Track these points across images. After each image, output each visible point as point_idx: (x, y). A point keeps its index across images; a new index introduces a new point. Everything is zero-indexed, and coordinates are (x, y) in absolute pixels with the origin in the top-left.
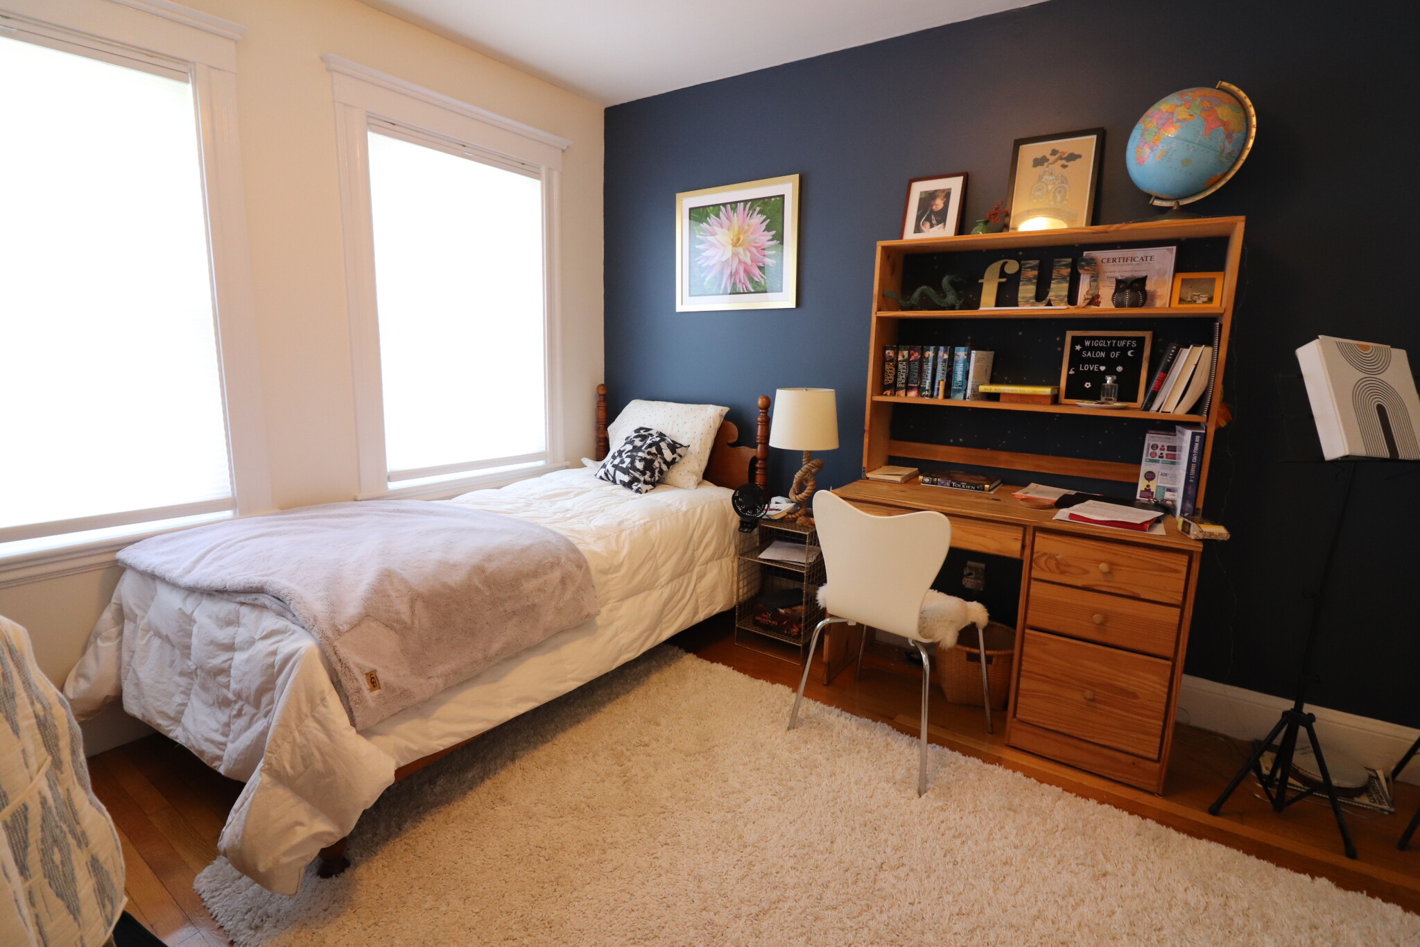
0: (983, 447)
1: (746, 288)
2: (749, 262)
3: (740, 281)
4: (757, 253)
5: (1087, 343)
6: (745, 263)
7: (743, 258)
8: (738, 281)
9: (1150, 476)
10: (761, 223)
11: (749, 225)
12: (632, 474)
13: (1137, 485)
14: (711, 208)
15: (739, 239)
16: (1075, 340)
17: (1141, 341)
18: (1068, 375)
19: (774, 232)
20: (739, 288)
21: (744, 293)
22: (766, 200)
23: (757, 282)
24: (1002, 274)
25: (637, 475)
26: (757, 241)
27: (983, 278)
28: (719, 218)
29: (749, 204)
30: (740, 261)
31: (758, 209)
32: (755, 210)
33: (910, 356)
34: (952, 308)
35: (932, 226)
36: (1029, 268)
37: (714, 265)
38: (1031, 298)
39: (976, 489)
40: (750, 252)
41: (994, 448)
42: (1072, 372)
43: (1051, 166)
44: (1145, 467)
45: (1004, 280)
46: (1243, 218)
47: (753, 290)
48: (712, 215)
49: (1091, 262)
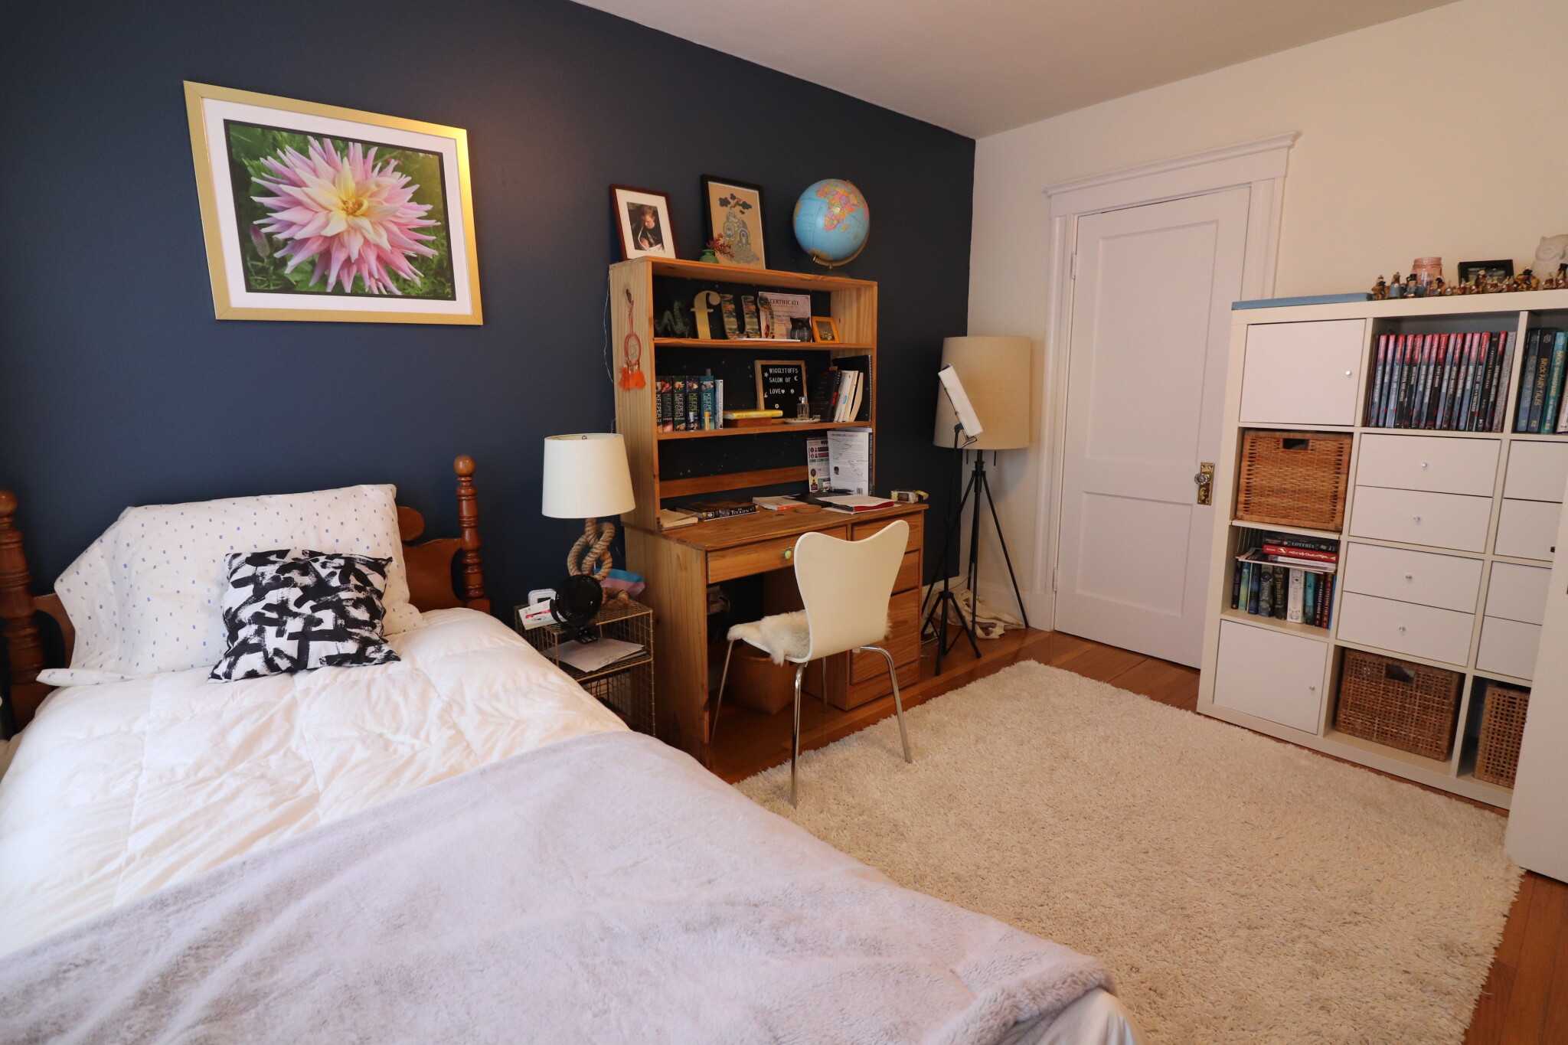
0: (707, 475)
1: (385, 287)
2: (385, 243)
3: (371, 275)
4: (401, 234)
5: (771, 371)
6: (377, 246)
7: (372, 237)
8: (366, 274)
9: (814, 473)
10: (404, 187)
11: (378, 185)
12: (357, 634)
13: (808, 481)
14: (284, 134)
15: (360, 205)
16: (765, 368)
17: (799, 367)
18: (765, 398)
19: (429, 207)
20: (370, 287)
21: (381, 295)
22: (410, 153)
23: (405, 280)
24: (709, 306)
25: (365, 633)
26: (398, 214)
27: (693, 307)
28: (309, 157)
29: (374, 151)
30: (366, 242)
31: (394, 163)
32: (388, 163)
33: (663, 387)
34: (682, 336)
35: (651, 245)
36: (727, 301)
37: (304, 241)
38: (735, 330)
39: (750, 511)
40: (387, 230)
41: (717, 473)
42: (766, 396)
43: (733, 209)
44: (811, 466)
45: (712, 311)
46: (876, 283)
47: (399, 293)
48: (287, 147)
49: (766, 302)
